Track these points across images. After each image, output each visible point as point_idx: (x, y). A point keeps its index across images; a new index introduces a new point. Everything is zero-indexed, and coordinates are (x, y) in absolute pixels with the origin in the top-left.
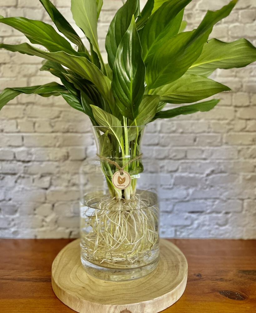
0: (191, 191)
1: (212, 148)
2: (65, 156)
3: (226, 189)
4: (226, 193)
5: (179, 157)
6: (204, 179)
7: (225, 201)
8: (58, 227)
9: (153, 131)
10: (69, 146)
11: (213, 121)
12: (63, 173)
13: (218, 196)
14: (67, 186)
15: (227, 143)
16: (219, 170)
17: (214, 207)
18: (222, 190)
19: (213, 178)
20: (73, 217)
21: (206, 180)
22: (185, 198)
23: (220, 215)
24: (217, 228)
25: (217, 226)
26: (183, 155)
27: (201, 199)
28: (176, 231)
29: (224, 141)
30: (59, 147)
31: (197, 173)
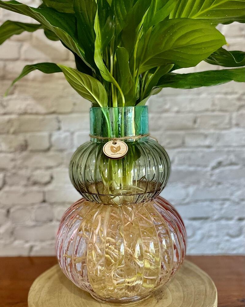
0: (191, 190)
1: (217, 132)
2: (22, 146)
3: (239, 186)
4: (238, 193)
5: (175, 144)
6: (209, 173)
7: (238, 203)
8: (15, 239)
10: (26, 132)
11: (218, 96)
12: (20, 168)
13: (227, 197)
14: (26, 186)
15: (237, 125)
16: (228, 162)
17: (223, 211)
18: (234, 188)
19: (222, 172)
20: (34, 226)
21: (211, 175)
22: (184, 199)
23: (231, 222)
24: (228, 241)
25: (227, 238)
26: (179, 142)
27: (206, 200)
29: (234, 122)
30: (15, 133)
31: (198, 166)
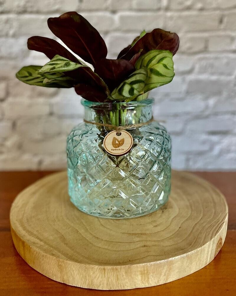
5: (196, 49)
6: (232, 83)
9: (155, 7)
28: (188, 160)
30: (14, 36)
